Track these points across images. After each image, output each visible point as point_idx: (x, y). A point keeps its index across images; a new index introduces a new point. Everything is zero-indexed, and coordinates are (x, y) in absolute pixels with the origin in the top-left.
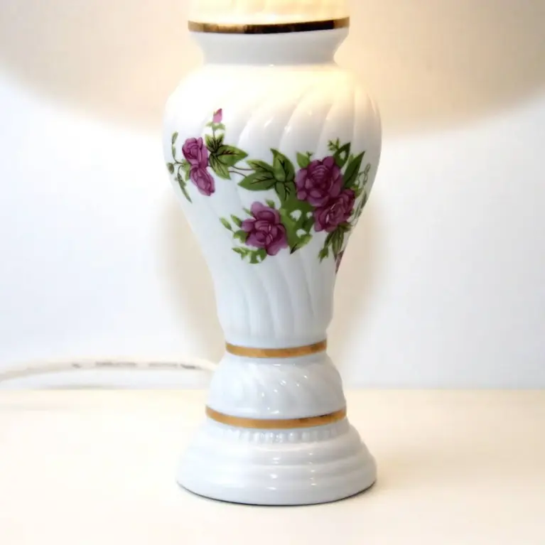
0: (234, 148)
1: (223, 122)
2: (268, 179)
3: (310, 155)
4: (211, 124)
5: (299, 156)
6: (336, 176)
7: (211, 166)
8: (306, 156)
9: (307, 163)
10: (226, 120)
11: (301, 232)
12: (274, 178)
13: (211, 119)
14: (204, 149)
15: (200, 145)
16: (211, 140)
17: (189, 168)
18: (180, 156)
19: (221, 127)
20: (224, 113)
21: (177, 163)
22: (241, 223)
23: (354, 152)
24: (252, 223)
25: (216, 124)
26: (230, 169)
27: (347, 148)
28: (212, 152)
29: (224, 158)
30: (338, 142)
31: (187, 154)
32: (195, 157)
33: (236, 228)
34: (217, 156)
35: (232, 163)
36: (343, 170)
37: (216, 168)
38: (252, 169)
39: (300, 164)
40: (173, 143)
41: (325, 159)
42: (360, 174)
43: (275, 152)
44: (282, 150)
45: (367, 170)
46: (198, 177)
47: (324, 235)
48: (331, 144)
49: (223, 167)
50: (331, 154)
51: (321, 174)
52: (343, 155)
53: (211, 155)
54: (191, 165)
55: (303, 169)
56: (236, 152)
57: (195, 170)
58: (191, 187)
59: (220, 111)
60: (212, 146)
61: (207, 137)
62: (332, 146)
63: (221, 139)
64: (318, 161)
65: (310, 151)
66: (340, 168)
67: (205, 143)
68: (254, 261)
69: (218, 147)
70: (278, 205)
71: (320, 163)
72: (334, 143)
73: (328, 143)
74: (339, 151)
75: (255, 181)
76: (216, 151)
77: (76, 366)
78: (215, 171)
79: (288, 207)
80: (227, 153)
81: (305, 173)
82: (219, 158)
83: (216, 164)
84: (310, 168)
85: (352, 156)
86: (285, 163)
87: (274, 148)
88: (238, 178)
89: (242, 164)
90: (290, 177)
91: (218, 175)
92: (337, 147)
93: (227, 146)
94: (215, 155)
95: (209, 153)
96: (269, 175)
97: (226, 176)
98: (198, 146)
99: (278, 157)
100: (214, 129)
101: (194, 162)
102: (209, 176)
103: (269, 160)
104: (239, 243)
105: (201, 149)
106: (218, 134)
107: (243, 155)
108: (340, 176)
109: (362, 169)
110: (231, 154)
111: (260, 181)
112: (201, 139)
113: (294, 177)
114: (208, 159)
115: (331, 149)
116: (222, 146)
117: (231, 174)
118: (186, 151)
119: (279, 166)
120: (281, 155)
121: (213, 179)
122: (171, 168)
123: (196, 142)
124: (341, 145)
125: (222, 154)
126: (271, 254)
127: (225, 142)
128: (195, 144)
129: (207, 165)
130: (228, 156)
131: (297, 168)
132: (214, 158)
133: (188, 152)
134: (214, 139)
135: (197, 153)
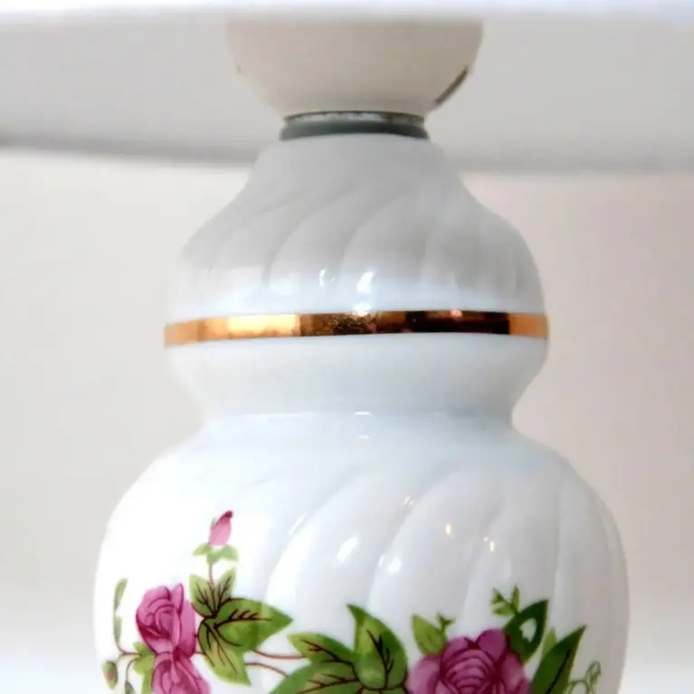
0: (259, 605)
1: (233, 541)
2: (343, 681)
3: (445, 623)
4: (205, 549)
5: (417, 621)
6: (514, 682)
7: (204, 653)
8: (438, 625)
9: (438, 641)
10: (238, 534)
12: (357, 679)
13: (204, 537)
14: (187, 611)
15: (177, 604)
16: (204, 587)
17: (151, 662)
18: (131, 638)
19: (229, 554)
20: (233, 520)
21: (125, 654)
23: (558, 625)
25: (217, 548)
26: (249, 656)
27: (538, 611)
28: (206, 618)
29: (232, 631)
30: (516, 594)
31: (150, 630)
32: (166, 635)
34: (216, 626)
35: (252, 642)
36: (531, 667)
37: (214, 655)
38: (304, 656)
39: (421, 645)
40: (116, 604)
41: (486, 635)
42: (574, 683)
43: (359, 614)
44: (375, 608)
45: (594, 674)
46: (173, 684)
48: (499, 598)
49: (230, 652)
50: (500, 622)
51: (476, 672)
52: (528, 629)
53: (203, 623)
54: (157, 654)
55: (429, 657)
56: (265, 614)
57: (165, 666)
59: (228, 515)
60: (206, 602)
61: (196, 581)
62: (500, 605)
63: (228, 581)
64: (467, 639)
65: (447, 616)
66: (521, 661)
67: (189, 597)
69: (220, 605)
71: (472, 645)
72: (507, 596)
73: (490, 596)
74: (521, 617)
75: (309, 685)
76: (214, 615)
78: (212, 664)
80: (241, 618)
81: (434, 668)
82: (224, 630)
83: (214, 645)
84: (446, 657)
85: (552, 634)
86: (385, 646)
87: (358, 602)
88: (269, 681)
89: (277, 643)
90: (395, 679)
91: (219, 673)
92: (512, 606)
93: (239, 599)
94: (211, 622)
95: (199, 619)
96: (344, 671)
97: (238, 675)
98: (172, 606)
99: (367, 625)
100: (212, 559)
101: (163, 647)
102: (198, 679)
103: (343, 632)
105: (180, 611)
106: (220, 571)
107: (280, 620)
108: (522, 681)
109: (578, 669)
110: (251, 618)
111: (323, 686)
112: (181, 586)
113: (406, 675)
114: (197, 636)
115: (499, 612)
116: (229, 600)
117: (251, 671)
118: (142, 619)
119: (367, 647)
120: (378, 623)
121: (206, 684)
122: (112, 672)
123: (168, 595)
124: (524, 603)
125: (230, 619)
127: (236, 592)
128: (164, 602)
129: (193, 651)
130: (243, 625)
131: (413, 655)
132: (209, 630)
133: (148, 622)
134: (210, 583)
135: (171, 624)
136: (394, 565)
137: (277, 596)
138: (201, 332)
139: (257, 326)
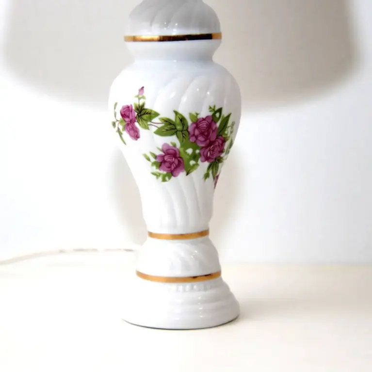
0: (151, 110)
1: (144, 95)
2: (173, 129)
3: (197, 114)
4: (137, 96)
5: (190, 114)
6: (214, 128)
7: (138, 122)
8: (196, 115)
9: (196, 119)
10: (146, 93)
11: (192, 162)
12: (176, 129)
13: (137, 93)
14: (133, 111)
15: (130, 109)
16: (137, 106)
17: (125, 124)
18: (119, 117)
19: (143, 98)
20: (144, 89)
21: (117, 121)
22: (156, 157)
23: (225, 113)
24: (163, 157)
25: (140, 96)
26: (149, 123)
27: (220, 110)
28: (138, 113)
29: (145, 117)
30: (215, 107)
31: (123, 115)
32: (128, 117)
33: (153, 160)
34: (141, 116)
35: (150, 119)
36: (218, 124)
37: (140, 123)
38: (162, 123)
39: (192, 120)
40: (115, 108)
41: (207, 117)
42: (229, 127)
43: (176, 113)
44: (180, 111)
45: (233, 124)
46: (130, 129)
47: (207, 164)
48: (210, 108)
49: (144, 122)
50: (211, 114)
51: (205, 126)
52: (217, 115)
54: (126, 121)
55: (194, 123)
56: (153, 113)
57: (128, 124)
58: (126, 135)
59: (143, 88)
60: (138, 109)
61: (135, 105)
63: (143, 105)
64: (203, 118)
66: (216, 123)
67: (134, 108)
68: (164, 180)
69: (142, 110)
70: (178, 145)
71: (204, 119)
72: (213, 107)
73: (208, 107)
74: (216, 112)
75: (164, 130)
76: (140, 112)
77: (62, 252)
78: (140, 125)
79: (185, 146)
80: (147, 114)
81: (195, 125)
82: (143, 117)
83: (140, 120)
84: (197, 123)
85: (223, 116)
86: (182, 120)
87: (176, 110)
88: (154, 129)
89: (156, 120)
90: (185, 129)
91: (142, 127)
92: (214, 110)
93: (146, 109)
94: (139, 115)
95: (136, 114)
96: (173, 127)
97: (146, 128)
99: (178, 115)
100: (139, 99)
101: (127, 120)
102: (136, 128)
103: (172, 117)
104: (155, 169)
105: (131, 111)
106: (141, 102)
107: (157, 114)
108: (216, 128)
109: (229, 123)
110: (149, 114)
111: (167, 130)
112: (131, 105)
113: (188, 128)
114: (136, 118)
115: (210, 111)
116: (144, 109)
117: (150, 127)
118: (122, 112)
119: (178, 121)
120: (181, 115)
121: (138, 129)
122: (114, 124)
123: (128, 107)
124: (216, 109)
125: (144, 114)
126: (174, 176)
127: (146, 107)
128: (128, 109)
129: (135, 121)
130: (147, 115)
131: (189, 122)
132: (139, 117)
133: (124, 113)
134: (139, 105)
135: (129, 114)
136: (184, 99)
137: (156, 109)
138: (135, 39)
139: (149, 37)
